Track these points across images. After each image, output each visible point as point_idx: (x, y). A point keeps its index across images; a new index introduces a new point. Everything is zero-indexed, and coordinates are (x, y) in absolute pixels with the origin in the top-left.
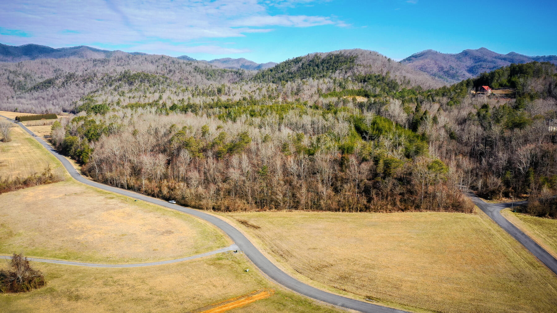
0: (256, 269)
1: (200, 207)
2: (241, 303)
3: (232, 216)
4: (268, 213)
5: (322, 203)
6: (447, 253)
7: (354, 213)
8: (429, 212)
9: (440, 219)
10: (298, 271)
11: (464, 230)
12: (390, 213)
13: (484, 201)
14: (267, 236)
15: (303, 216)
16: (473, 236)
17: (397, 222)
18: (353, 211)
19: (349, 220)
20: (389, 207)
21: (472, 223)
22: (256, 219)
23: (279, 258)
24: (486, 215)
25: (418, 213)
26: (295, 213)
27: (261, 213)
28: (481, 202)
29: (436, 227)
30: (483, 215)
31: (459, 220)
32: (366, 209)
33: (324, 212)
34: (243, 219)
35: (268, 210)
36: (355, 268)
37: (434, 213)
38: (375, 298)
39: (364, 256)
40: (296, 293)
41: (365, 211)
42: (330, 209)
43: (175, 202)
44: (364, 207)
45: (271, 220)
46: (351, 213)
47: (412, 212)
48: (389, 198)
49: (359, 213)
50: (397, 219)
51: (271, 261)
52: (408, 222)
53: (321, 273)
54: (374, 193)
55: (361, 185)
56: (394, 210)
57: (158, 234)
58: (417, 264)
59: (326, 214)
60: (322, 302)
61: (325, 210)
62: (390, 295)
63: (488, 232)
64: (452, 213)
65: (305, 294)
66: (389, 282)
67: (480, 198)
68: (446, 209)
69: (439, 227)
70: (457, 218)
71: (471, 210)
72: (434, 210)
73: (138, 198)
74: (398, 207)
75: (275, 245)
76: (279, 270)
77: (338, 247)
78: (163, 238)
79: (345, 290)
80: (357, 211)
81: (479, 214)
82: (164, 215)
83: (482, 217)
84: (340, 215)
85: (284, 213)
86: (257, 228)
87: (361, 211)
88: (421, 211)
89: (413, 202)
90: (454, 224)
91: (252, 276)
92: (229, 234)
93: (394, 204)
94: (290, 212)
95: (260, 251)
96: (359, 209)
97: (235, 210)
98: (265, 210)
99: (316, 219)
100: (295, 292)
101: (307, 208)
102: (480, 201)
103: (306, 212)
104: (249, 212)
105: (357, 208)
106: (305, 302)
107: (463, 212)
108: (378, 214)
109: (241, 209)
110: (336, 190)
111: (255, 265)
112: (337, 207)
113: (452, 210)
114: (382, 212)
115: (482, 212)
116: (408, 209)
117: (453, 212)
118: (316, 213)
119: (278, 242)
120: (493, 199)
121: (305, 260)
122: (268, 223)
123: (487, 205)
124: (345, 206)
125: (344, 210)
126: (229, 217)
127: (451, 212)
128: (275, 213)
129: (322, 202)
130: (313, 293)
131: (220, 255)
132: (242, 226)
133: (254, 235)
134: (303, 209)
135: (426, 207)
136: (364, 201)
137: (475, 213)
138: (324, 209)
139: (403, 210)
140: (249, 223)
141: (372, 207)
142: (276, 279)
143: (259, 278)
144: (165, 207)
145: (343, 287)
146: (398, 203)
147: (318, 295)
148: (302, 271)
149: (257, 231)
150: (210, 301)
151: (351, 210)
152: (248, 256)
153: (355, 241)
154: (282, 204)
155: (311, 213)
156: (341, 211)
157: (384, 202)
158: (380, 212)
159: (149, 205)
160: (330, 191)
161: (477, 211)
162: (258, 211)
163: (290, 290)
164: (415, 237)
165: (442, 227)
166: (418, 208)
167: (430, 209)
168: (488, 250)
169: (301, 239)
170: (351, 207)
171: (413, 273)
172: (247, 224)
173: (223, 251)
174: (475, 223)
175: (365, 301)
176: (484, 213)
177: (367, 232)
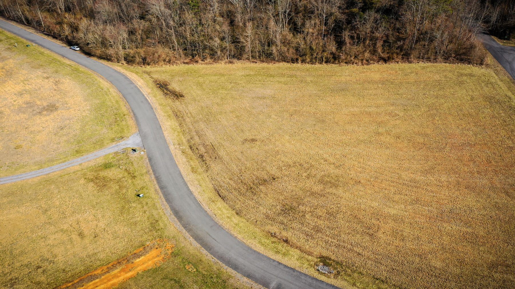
0: (156, 190)
1: (108, 58)
2: (111, 282)
3: (149, 73)
4: (200, 67)
5: (274, 51)
6: (448, 148)
7: (317, 65)
8: (422, 64)
9: (437, 77)
10: (220, 192)
11: (472, 99)
12: (368, 65)
13: (498, 43)
14: (189, 115)
15: (247, 72)
16: (486, 111)
17: (376, 82)
18: (317, 63)
19: (309, 79)
20: (367, 55)
21: (483, 84)
22: (181, 79)
23: (196, 163)
24: (502, 68)
25: (406, 66)
26: (238, 64)
27: (191, 66)
28: (494, 44)
29: (432, 93)
30: (499, 69)
31: (465, 78)
32: (335, 59)
33: (277, 65)
34: (163, 77)
35: (200, 61)
36: (309, 184)
37: (430, 64)
38: (334, 261)
39: (325, 156)
40: (206, 256)
41: (333, 63)
42: (284, 59)
43: (78, 49)
44: (331, 57)
45: (201, 80)
46: (314, 65)
47: (398, 62)
48: (368, 42)
49: (324, 65)
50: (376, 76)
51: (182, 171)
52: (392, 83)
53: (255, 198)
54: (347, 35)
55: (331, 21)
56: (374, 60)
57: (35, 112)
58: (404, 175)
59: (279, 68)
60: (245, 279)
61: (278, 61)
62: (359, 254)
63: (507, 104)
64: (455, 66)
65: (221, 258)
66: (360, 222)
67: (493, 37)
68: (446, 58)
69: (435, 93)
70: (462, 75)
71: (482, 61)
72: (429, 59)
73: (32, 41)
74: (379, 55)
75: (197, 132)
76: (191, 193)
77: (287, 137)
78: (38, 121)
79: (286, 241)
80: (321, 63)
81: (492, 66)
82: (57, 72)
83: (497, 73)
84: (298, 69)
85: (222, 66)
86: (178, 96)
87: (327, 62)
88: (410, 62)
89: (401, 48)
90: (457, 88)
91: (145, 208)
92: (135, 111)
93: (374, 52)
94: (230, 65)
95: (172, 147)
96: (324, 59)
97: (155, 62)
98: (197, 62)
99: (264, 77)
100: (205, 252)
101: (254, 57)
102: (493, 42)
103: (253, 65)
104: (175, 66)
105: (323, 59)
106: (217, 277)
107: (469, 63)
108: (350, 66)
109: (164, 60)
110: (295, 29)
111: (155, 182)
112: (295, 57)
113: (455, 59)
114: (356, 63)
115: (496, 63)
116: (393, 59)
117: (455, 63)
118: (265, 65)
119: (202, 125)
120: (511, 39)
121: (235, 167)
122: (194, 87)
123: (503, 50)
124: (305, 55)
125: (303, 61)
126: (146, 76)
127: (453, 63)
128: (209, 66)
129: (274, 49)
130: (233, 255)
131: (111, 156)
132: (159, 93)
133: (171, 113)
134: (248, 59)
135: (418, 56)
136: (332, 47)
137: (487, 66)
138: (276, 59)
139: (385, 61)
140: (170, 87)
141: (343, 57)
142: (180, 218)
143: (155, 213)
144: (63, 56)
145: (285, 234)
146: (380, 50)
147: (241, 261)
148: (227, 194)
149: (178, 104)
150: (62, 275)
151: (314, 61)
152: (150, 160)
153: (314, 123)
154: (219, 52)
155: (259, 65)
156: (300, 62)
157: (360, 48)
158: (353, 64)
159: (42, 53)
160: (286, 31)
161: (489, 62)
162: (187, 63)
163: (199, 245)
164: (401, 114)
165: (441, 93)
166: (406, 57)
167: (423, 58)
168: (511, 142)
169: (236, 119)
170: (314, 56)
171: (397, 197)
172: (167, 89)
173: (116, 149)
174: (487, 85)
175: (316, 275)
176: (500, 66)
177: (332, 103)
